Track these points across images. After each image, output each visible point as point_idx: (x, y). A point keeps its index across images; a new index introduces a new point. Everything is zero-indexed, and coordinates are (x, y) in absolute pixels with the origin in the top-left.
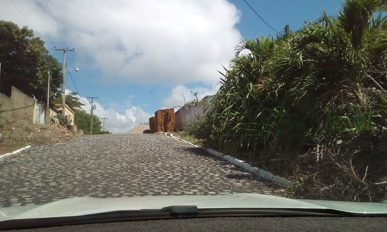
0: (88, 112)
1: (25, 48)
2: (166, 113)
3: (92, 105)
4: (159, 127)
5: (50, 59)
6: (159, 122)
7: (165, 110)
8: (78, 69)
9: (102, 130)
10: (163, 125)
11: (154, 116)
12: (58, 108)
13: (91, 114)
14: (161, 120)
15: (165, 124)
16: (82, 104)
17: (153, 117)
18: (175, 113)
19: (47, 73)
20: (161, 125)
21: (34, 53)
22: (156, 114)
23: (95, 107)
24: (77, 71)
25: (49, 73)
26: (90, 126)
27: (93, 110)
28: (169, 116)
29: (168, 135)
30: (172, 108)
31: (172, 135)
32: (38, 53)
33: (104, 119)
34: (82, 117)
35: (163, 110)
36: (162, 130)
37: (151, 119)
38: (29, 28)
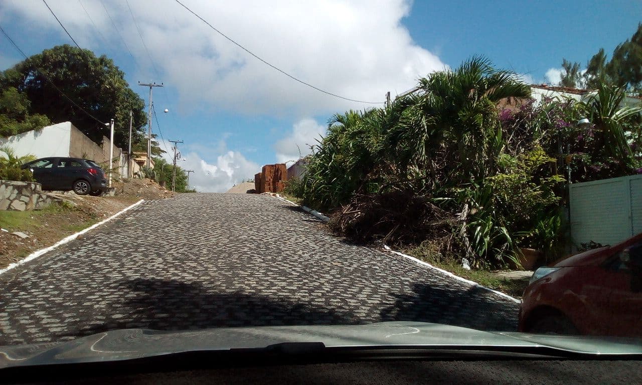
0: (170, 162)
1: (102, 82)
2: (275, 169)
3: (175, 152)
4: (267, 187)
5: (130, 94)
6: (267, 180)
7: (275, 165)
8: (167, 110)
9: (186, 188)
10: (271, 184)
11: (261, 172)
12: (137, 157)
13: (173, 164)
14: (269, 178)
15: (274, 182)
16: (163, 152)
17: (259, 173)
18: (289, 169)
19: (127, 115)
20: (269, 185)
21: (114, 88)
22: (264, 169)
23: (179, 155)
24: (166, 112)
25: (131, 115)
26: (172, 181)
27: (177, 160)
28: (279, 174)
29: (273, 195)
30: (284, 163)
31: (278, 195)
32: (119, 89)
33: (189, 172)
34: (161, 168)
35: (272, 166)
36: (270, 190)
37: (257, 176)
38: (108, 58)
